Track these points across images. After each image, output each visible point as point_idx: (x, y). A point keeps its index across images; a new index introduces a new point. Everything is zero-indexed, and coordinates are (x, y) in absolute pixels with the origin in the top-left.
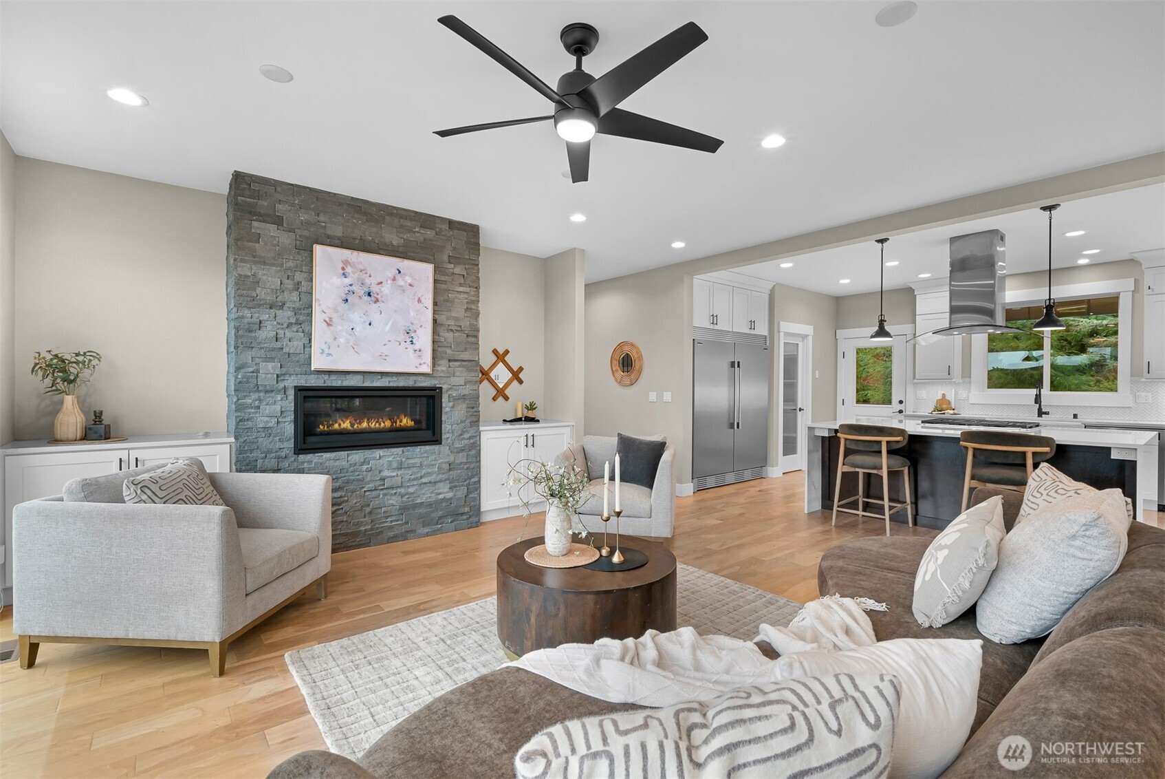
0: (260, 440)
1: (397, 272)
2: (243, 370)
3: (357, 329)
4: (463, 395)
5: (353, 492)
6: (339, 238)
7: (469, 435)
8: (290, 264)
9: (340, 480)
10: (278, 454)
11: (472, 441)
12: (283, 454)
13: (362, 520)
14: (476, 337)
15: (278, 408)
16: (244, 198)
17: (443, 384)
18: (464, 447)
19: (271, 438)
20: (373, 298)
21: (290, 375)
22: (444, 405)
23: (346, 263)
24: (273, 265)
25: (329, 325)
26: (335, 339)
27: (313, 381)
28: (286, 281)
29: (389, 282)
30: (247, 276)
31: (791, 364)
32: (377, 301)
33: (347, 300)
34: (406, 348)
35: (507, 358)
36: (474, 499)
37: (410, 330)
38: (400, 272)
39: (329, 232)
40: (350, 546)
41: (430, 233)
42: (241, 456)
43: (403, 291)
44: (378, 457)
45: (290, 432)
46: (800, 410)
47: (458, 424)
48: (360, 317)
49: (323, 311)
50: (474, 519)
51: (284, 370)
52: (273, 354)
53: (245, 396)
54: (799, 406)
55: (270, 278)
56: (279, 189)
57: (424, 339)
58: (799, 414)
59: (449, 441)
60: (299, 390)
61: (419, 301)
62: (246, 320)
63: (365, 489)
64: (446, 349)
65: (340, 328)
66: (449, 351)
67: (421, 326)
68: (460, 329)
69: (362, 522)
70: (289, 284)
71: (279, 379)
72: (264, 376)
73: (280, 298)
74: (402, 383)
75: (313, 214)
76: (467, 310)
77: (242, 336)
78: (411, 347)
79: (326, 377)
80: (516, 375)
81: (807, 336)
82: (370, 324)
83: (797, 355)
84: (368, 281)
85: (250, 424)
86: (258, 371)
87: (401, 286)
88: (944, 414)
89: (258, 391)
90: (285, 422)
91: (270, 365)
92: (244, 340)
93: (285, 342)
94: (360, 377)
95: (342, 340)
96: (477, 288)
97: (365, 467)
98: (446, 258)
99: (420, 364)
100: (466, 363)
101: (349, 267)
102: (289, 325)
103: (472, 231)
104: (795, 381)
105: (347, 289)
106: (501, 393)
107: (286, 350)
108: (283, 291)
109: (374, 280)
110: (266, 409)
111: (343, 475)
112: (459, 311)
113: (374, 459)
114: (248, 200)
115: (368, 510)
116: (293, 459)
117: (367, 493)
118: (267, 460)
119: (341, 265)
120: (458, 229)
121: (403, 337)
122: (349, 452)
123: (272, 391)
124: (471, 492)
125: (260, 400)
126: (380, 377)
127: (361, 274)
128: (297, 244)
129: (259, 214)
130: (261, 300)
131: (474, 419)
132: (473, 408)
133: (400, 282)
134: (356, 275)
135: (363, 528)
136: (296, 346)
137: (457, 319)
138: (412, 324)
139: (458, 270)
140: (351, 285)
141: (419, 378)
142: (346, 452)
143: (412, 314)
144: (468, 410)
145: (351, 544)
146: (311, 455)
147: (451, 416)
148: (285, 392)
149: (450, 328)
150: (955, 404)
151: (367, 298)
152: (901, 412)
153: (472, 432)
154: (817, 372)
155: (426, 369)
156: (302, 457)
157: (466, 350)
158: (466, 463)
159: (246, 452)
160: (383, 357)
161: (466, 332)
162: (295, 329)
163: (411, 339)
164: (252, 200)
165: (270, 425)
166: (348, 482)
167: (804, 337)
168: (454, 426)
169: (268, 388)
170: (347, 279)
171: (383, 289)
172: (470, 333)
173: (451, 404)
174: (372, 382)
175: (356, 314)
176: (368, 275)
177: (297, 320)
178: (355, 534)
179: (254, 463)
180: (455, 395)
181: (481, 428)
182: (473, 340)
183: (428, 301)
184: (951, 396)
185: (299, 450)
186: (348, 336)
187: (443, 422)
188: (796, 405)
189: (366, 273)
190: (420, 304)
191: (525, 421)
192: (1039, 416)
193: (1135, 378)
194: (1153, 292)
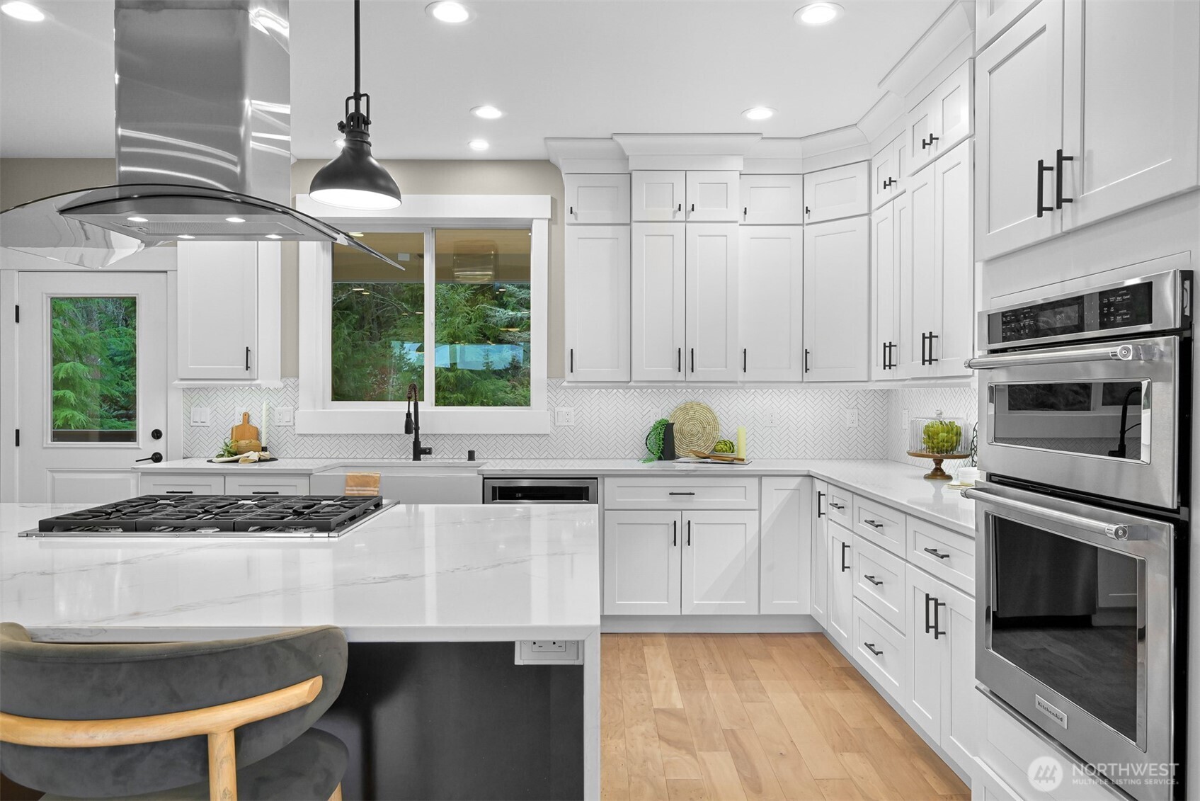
150: (269, 436)
152: (157, 458)
184: (261, 419)
192: (417, 457)
193: (554, 381)
194: (576, 219)
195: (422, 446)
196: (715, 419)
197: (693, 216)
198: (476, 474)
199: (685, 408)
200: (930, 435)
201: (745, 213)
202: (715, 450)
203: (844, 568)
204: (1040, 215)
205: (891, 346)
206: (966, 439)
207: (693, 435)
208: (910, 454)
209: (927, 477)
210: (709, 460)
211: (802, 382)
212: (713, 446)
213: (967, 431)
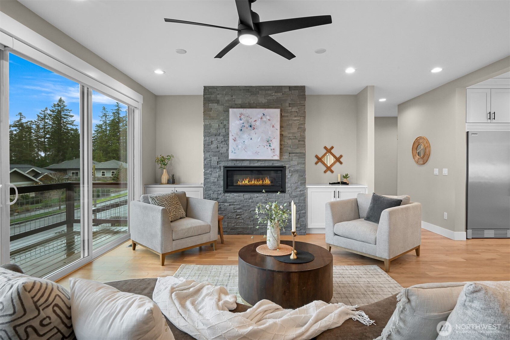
0: (212, 186)
1: (263, 115)
2: (206, 160)
3: (246, 142)
4: (297, 170)
5: (246, 210)
6: (240, 104)
7: (300, 190)
8: (222, 118)
9: (240, 205)
10: (218, 192)
11: (301, 192)
12: (219, 193)
13: (250, 223)
14: (304, 141)
15: (217, 174)
16: (206, 96)
17: (287, 164)
18: (298, 195)
19: (215, 186)
20: (252, 128)
21: (222, 162)
22: (286, 174)
23: (241, 114)
24: (216, 119)
25: (235, 141)
26: (237, 146)
27: (230, 164)
28: (220, 125)
29: (259, 120)
30: (208, 125)
32: (254, 129)
33: (242, 130)
34: (267, 149)
35: (332, 151)
36: (303, 221)
37: (269, 140)
38: (264, 115)
39: (236, 102)
40: (244, 233)
41: (280, 95)
42: (206, 192)
43: (266, 123)
44: (256, 197)
45: (222, 184)
47: (294, 184)
48: (247, 136)
49: (232, 135)
50: (303, 231)
51: (220, 160)
52: (216, 153)
53: (207, 170)
55: (215, 125)
56: (218, 89)
57: (276, 144)
59: (290, 192)
60: (225, 167)
61: (273, 126)
62: (207, 141)
63: (251, 210)
64: (288, 148)
65: (239, 141)
66: (289, 149)
67: (274, 138)
68: (295, 138)
69: (249, 224)
70: (222, 126)
71: (218, 163)
72: (213, 162)
73: (218, 132)
74: (267, 164)
75: (230, 96)
76: (298, 129)
77: (206, 147)
78: (269, 148)
79: (235, 162)
80: (338, 160)
82: (251, 139)
84: (250, 121)
85: (208, 180)
86: (211, 160)
87: (265, 121)
89: (211, 168)
90: (220, 180)
91: (215, 158)
92: (206, 149)
93: (221, 148)
94: (248, 162)
95: (240, 147)
96: (304, 117)
97: (250, 201)
98: (288, 105)
99: (274, 156)
100: (298, 154)
101: (242, 116)
102: (222, 142)
103: (301, 89)
105: (241, 125)
106: (329, 169)
107: (221, 152)
108: (220, 129)
109: (253, 120)
110: (214, 175)
111: (242, 203)
112: (294, 130)
113: (254, 197)
114: (208, 96)
115: (252, 219)
116: (223, 195)
117: (252, 212)
118: (214, 195)
119: (239, 115)
120: (294, 90)
121: (265, 143)
122: (244, 194)
123: (216, 168)
124: (301, 218)
125: (211, 171)
126: (257, 162)
127: (247, 118)
128: (225, 110)
129: (212, 101)
130: (212, 133)
131: (303, 182)
132: (302, 176)
133: (264, 119)
134: (245, 119)
135: (250, 227)
136: (223, 150)
137: (293, 133)
138: (270, 137)
139: (294, 109)
140: (243, 123)
141: (275, 162)
142: (243, 194)
143: (270, 133)
144: (300, 177)
145: (245, 233)
146: (230, 194)
147: (291, 180)
148: (220, 168)
149: (290, 138)
151: (250, 128)
153: (301, 188)
155: (277, 158)
156: (226, 194)
157: (298, 148)
158: (298, 203)
159: (207, 191)
160: (257, 153)
161: (299, 139)
162: (223, 143)
163: (269, 145)
164: (209, 96)
165: (215, 181)
166: (244, 206)
168: (292, 185)
169: (214, 167)
170: (241, 121)
171: (256, 124)
172: (301, 139)
173: (290, 174)
174: (254, 164)
175: (245, 135)
176: (250, 118)
177: (224, 140)
178: (247, 228)
179: (210, 195)
180: (292, 170)
181: (307, 186)
182: (302, 143)
183: (278, 126)
185: (225, 191)
186: (242, 145)
187: (286, 183)
189: (249, 117)
190: (274, 128)
191: (341, 184)
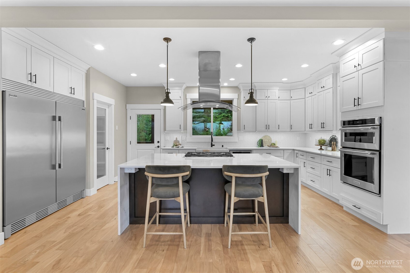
31: (101, 121)
46: (107, 149)
54: (107, 146)
58: (107, 151)
81: (111, 105)
83: (105, 117)
88: (178, 147)
104: (104, 131)
150: (181, 142)
152: (158, 147)
154: (117, 126)
167: (109, 105)
184: (179, 139)
188: (105, 145)
192: (212, 146)
193: (238, 131)
194: (245, 99)
195: (213, 144)
196: (271, 139)
197: (269, 98)
198: (228, 150)
199: (265, 137)
200: (320, 141)
201: (279, 98)
202: (271, 145)
203: (304, 167)
204: (354, 106)
205: (311, 124)
206: (327, 142)
207: (266, 142)
208: (315, 145)
209: (319, 150)
210: (271, 147)
211: (290, 131)
212: (271, 144)
213: (327, 141)
